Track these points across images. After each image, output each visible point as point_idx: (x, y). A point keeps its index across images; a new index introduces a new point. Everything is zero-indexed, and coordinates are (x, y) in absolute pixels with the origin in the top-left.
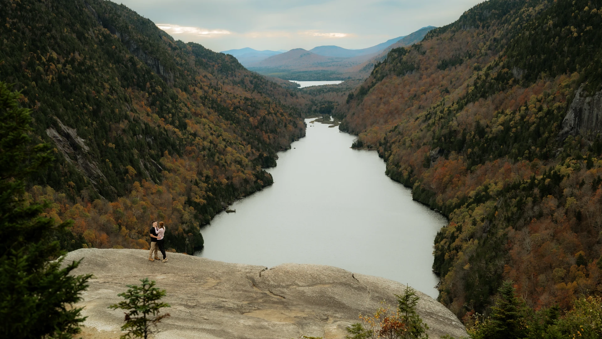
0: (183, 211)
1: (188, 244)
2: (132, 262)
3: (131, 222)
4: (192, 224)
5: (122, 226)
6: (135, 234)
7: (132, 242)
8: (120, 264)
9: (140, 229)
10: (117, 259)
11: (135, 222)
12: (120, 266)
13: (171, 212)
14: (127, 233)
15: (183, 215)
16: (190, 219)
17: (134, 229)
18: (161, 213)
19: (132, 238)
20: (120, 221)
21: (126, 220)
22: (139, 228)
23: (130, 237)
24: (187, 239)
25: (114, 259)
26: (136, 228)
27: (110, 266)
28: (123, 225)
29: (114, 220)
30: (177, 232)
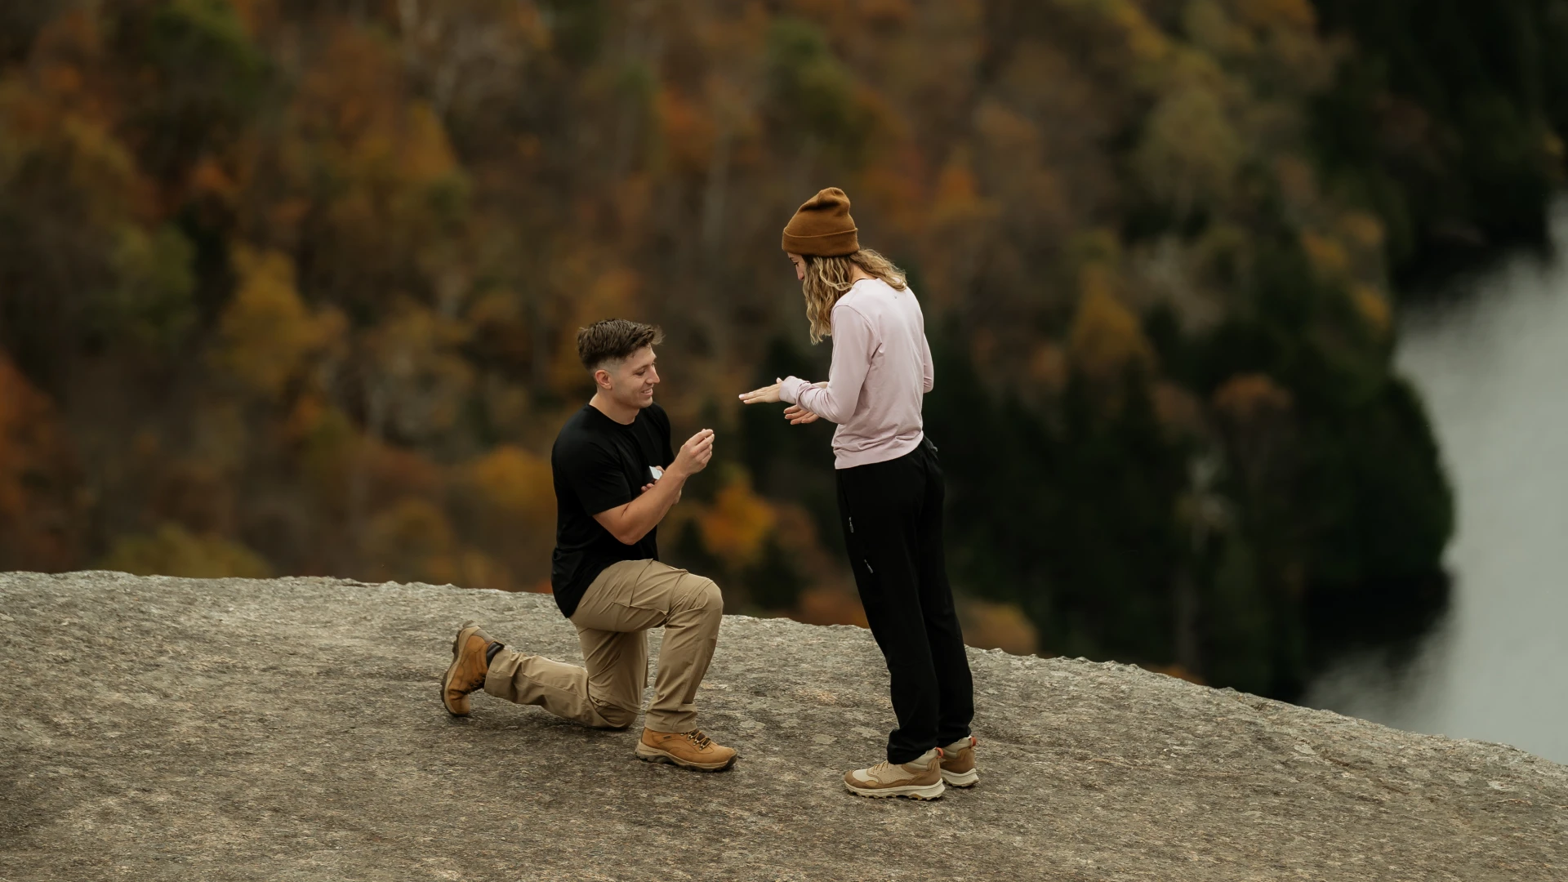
0: (1149, 43)
1: (1216, 542)
2: (410, 779)
3: (382, 190)
4: (1287, 239)
5: (242, 257)
6: (427, 381)
7: (386, 493)
8: (230, 805)
9: (500, 305)
10: (187, 727)
11: (439, 199)
12: (228, 834)
13: (965, 53)
14: (313, 356)
15: (1147, 102)
16: (1248, 171)
17: (424, 293)
18: (826, 71)
19: (394, 437)
20: (207, 175)
21: (298, 158)
22: (482, 286)
23: (359, 414)
24: (1203, 471)
25: (152, 724)
26: (452, 287)
27: (82, 823)
28: (260, 239)
29: (120, 158)
30: (1050, 363)
